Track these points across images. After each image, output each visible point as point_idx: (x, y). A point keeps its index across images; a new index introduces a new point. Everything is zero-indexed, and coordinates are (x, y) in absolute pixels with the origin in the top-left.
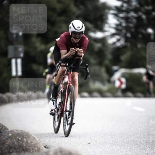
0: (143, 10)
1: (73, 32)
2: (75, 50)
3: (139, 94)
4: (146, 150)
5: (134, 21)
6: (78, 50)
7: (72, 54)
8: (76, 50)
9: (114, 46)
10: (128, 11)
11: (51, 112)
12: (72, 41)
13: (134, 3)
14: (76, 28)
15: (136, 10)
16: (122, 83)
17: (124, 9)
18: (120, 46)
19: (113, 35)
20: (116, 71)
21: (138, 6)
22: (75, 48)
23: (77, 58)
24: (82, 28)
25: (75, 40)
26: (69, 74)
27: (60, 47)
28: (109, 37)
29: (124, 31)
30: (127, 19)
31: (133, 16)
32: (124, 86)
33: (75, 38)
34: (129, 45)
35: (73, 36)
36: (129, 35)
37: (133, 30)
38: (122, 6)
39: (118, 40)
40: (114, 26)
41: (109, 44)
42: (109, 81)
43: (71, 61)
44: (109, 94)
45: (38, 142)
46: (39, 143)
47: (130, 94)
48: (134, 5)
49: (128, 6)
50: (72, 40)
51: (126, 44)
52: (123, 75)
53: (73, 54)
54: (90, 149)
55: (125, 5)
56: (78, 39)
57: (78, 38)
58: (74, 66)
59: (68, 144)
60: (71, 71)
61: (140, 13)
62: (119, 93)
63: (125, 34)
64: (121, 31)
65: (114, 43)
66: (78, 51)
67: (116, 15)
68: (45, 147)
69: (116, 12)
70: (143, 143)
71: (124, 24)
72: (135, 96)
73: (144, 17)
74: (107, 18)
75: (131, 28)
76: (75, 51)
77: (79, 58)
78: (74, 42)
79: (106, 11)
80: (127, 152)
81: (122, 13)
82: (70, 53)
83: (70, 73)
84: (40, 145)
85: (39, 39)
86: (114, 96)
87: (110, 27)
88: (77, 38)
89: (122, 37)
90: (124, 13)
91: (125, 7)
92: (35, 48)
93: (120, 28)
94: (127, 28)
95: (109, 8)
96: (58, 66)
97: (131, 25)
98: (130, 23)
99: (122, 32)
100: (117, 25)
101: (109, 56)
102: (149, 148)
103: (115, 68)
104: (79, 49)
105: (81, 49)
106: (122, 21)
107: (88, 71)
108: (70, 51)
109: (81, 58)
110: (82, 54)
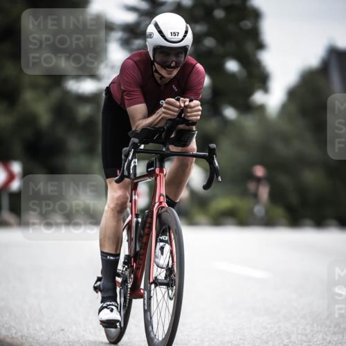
1: (158, 49)
2: (178, 104)
6: (186, 103)
7: (168, 116)
8: (182, 105)
14: (169, 36)
22: (178, 100)
24: (185, 36)
25: (163, 72)
26: (157, 175)
33: (165, 66)
35: (158, 59)
50: (157, 71)
53: (172, 115)
56: (174, 68)
57: (173, 64)
76: (180, 107)
77: (187, 127)
78: (162, 77)
83: (161, 171)
88: (169, 67)
96: (130, 151)
104: (191, 101)
105: (196, 102)
107: (217, 164)
108: (165, 108)
109: (194, 128)
110: (199, 117)
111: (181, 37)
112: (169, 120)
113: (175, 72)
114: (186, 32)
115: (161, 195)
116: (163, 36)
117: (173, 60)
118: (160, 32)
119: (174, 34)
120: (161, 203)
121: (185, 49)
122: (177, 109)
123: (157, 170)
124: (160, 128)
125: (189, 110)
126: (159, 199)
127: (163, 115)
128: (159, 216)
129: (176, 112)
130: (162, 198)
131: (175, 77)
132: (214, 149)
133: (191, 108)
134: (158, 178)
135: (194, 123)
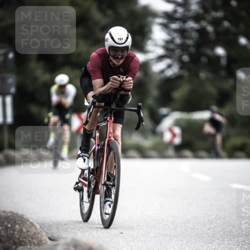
0: (209, 17)
1: (111, 48)
2: (119, 79)
3: (203, 153)
4: (212, 244)
5: (195, 35)
6: (124, 79)
7: (114, 87)
8: (122, 80)
9: (162, 76)
10: (184, 20)
11: (77, 185)
12: (111, 63)
13: (194, 7)
14: (117, 40)
15: (197, 18)
16: (174, 135)
17: (178, 15)
18: (172, 76)
19: (160, 58)
20: (166, 116)
21: (201, 11)
22: (119, 77)
23: (122, 92)
24: (126, 40)
25: (115, 62)
26: (108, 121)
27: (92, 75)
28: (154, 61)
29: (178, 52)
30: (182, 32)
31: (192, 28)
32: (177, 141)
33: (116, 58)
34: (186, 74)
35: (111, 54)
36: (186, 58)
37: (192, 50)
38: (175, 11)
39: (169, 66)
40: (163, 43)
41: (155, 73)
42: (154, 132)
43: (112, 98)
44: (153, 153)
45: (39, 231)
46: (41, 232)
47: (187, 153)
48: (193, 10)
49: (184, 12)
50: (111, 61)
51: (182, 72)
52: (177, 123)
53: (116, 86)
54: (123, 242)
55: (180, 10)
57: (120, 57)
58: (117, 107)
59: (87, 234)
60: (112, 115)
61: (204, 23)
62: (171, 152)
63: (180, 57)
64: (173, 50)
65: (162, 71)
66: (124, 81)
67: (165, 26)
68: (50, 239)
69: (165, 21)
70: (209, 231)
71: (178, 41)
72: (197, 157)
73: (210, 29)
74: (150, 31)
75: (189, 46)
76: (120, 81)
77: (125, 93)
78: (114, 64)
79: (150, 19)
80: (182, 246)
81: (175, 23)
82: (111, 84)
83: (111, 119)
84: (42, 235)
85: (41, 64)
86: (163, 156)
87: (156, 45)
88: (118, 58)
89: (175, 61)
90: (177, 22)
91: (180, 13)
92: (35, 79)
93: (171, 46)
94: (183, 47)
95: (155, 15)
96: (91, 107)
97: (190, 42)
98: (188, 38)
99: (175, 54)
100: (167, 42)
101: (154, 92)
102: (218, 239)
103: (164, 111)
104: (127, 77)
105: (130, 78)
106: (175, 35)
107: (142, 115)
108: (112, 82)
109: (130, 93)
110: (132, 87)
111: (124, 41)
112: (115, 88)
113: (122, 61)
114: (127, 38)
115: (110, 133)
116: (114, 40)
117: (120, 54)
118: (112, 38)
119: (120, 39)
120: (110, 137)
121: (127, 47)
122: (118, 82)
123: (108, 118)
124: (109, 93)
125: (125, 83)
126: (109, 135)
127: (111, 86)
128: (108, 145)
129: (118, 84)
130: (110, 134)
131: (122, 64)
132: (140, 106)
133: (127, 81)
134: (109, 123)
135: (129, 91)
